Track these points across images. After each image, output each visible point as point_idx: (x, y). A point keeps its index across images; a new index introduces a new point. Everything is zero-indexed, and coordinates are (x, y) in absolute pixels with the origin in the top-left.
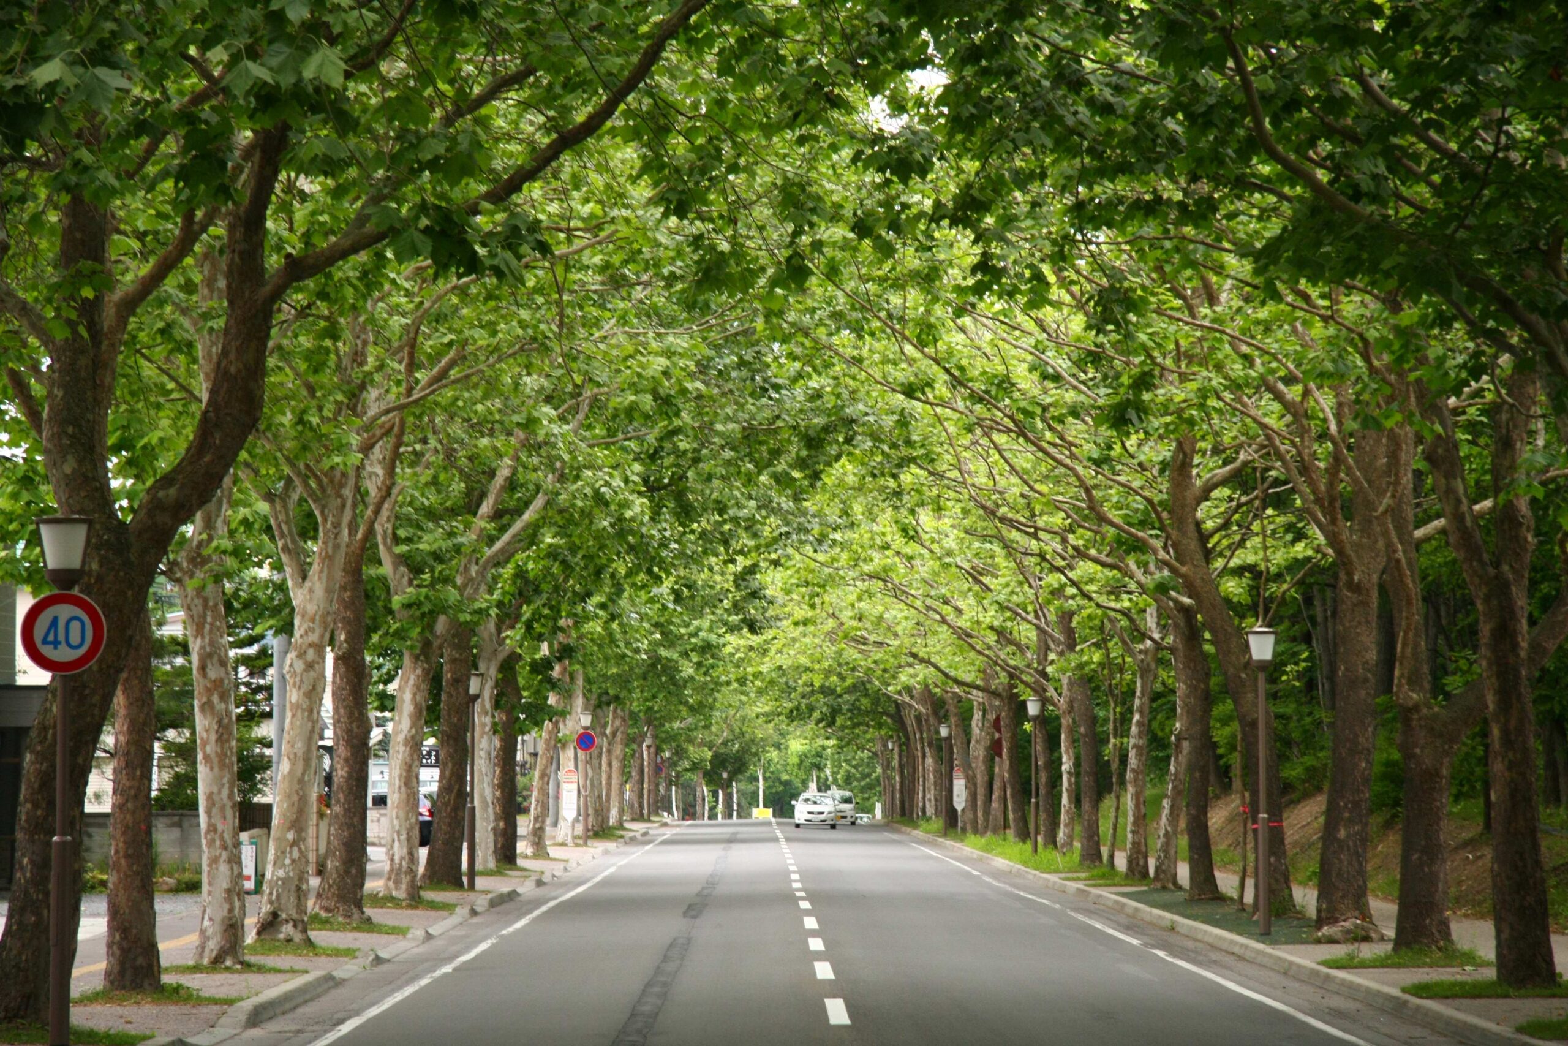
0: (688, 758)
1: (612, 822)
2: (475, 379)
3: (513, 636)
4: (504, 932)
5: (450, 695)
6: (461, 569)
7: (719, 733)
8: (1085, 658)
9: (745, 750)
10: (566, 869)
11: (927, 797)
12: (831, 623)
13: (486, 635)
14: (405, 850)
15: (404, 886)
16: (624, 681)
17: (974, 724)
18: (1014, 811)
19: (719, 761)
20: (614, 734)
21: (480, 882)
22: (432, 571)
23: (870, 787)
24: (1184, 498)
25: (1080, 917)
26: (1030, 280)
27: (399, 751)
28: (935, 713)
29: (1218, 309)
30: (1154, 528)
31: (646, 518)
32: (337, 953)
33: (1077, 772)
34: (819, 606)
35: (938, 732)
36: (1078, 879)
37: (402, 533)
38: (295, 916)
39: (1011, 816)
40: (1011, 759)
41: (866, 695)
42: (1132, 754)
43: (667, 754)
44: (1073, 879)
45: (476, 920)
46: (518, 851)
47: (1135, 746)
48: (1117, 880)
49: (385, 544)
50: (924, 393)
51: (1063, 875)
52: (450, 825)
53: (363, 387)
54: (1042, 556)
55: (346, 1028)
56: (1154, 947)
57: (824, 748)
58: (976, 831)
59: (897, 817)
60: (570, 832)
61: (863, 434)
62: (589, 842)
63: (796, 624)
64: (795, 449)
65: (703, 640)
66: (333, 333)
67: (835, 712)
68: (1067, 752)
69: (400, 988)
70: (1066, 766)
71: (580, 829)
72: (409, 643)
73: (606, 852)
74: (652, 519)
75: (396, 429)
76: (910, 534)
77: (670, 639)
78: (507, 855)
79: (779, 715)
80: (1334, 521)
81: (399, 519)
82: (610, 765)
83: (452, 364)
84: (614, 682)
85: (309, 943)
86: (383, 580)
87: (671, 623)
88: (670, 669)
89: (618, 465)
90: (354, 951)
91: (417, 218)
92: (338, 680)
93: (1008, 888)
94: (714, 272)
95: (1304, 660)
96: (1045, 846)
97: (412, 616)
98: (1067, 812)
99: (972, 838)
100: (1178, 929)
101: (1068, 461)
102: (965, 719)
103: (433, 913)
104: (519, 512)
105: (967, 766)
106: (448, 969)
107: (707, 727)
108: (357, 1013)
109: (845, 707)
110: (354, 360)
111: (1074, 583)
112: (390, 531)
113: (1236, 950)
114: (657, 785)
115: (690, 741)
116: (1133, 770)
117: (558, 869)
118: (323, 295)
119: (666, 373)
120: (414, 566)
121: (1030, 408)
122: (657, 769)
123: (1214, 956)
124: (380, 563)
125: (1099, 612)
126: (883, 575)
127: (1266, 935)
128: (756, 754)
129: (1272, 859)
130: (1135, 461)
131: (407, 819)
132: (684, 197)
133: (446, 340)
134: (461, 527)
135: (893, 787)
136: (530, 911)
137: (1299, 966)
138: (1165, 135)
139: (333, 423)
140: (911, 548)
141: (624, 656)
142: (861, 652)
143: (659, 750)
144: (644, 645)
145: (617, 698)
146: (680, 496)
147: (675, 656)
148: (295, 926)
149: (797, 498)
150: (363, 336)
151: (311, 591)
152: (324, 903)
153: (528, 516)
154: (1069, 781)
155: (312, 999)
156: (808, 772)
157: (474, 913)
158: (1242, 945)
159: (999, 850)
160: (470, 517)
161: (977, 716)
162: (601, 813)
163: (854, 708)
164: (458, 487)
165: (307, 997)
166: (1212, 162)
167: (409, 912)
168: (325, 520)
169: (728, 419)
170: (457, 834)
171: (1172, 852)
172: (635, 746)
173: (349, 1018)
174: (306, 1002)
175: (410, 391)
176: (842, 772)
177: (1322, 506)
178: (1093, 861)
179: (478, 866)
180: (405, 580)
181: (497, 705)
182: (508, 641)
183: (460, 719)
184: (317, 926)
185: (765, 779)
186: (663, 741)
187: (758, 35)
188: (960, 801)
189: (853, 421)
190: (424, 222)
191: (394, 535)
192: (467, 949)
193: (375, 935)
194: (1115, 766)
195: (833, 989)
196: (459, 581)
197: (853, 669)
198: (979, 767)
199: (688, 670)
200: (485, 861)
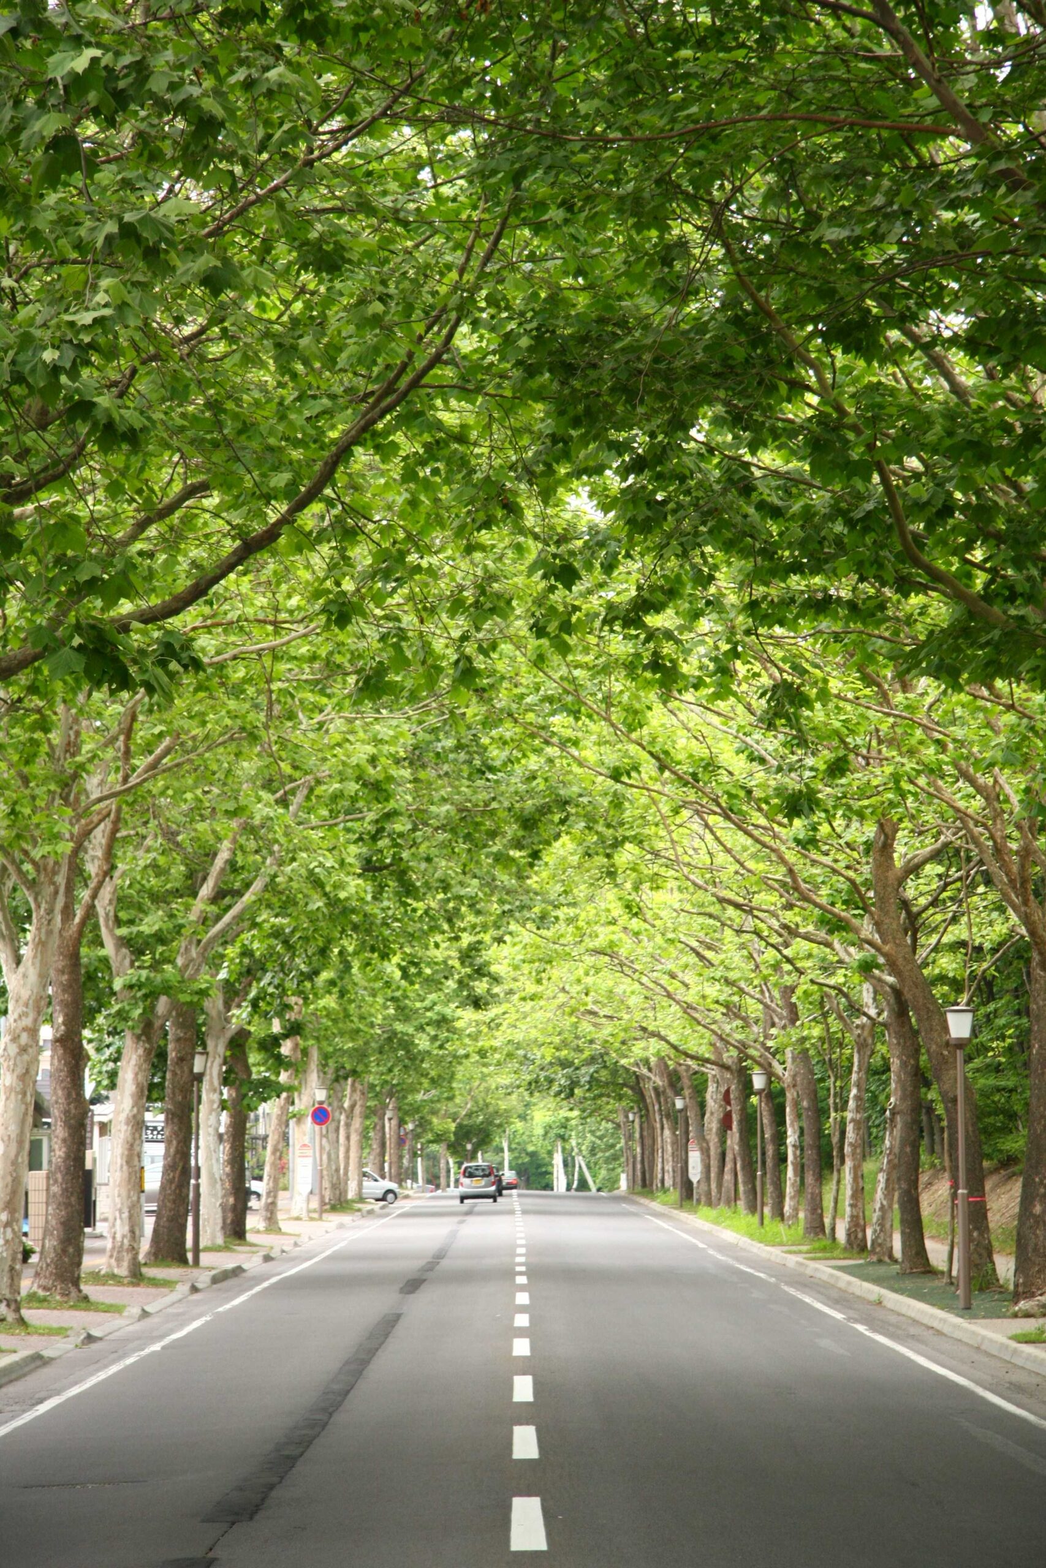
0: (432, 1130)
1: (351, 1195)
2: (187, 767)
3: (240, 1015)
4: (221, 1309)
5: (174, 1074)
6: (182, 950)
7: (462, 1104)
8: (805, 1033)
9: (489, 1122)
10: (296, 1244)
11: (665, 1167)
12: (562, 998)
13: (214, 1013)
14: (127, 1228)
15: (125, 1264)
16: (361, 1055)
17: (708, 1096)
18: (745, 1183)
19: (464, 1133)
20: (353, 1107)
21: (205, 1258)
22: (153, 953)
23: (615, 1158)
24: (886, 878)
25: (792, 1291)
26: (715, 673)
27: (121, 1132)
28: (672, 1085)
29: (911, 696)
30: (857, 908)
31: (369, 898)
32: (51, 1332)
33: (800, 1147)
34: (544, 982)
35: (674, 1105)
36: (800, 1252)
37: (123, 915)
38: (8, 1296)
39: (741, 1188)
40: (741, 1132)
41: (605, 1067)
42: (850, 1128)
43: (410, 1126)
44: (795, 1252)
45: (196, 1297)
46: (248, 1227)
47: (853, 1120)
48: (836, 1253)
49: (107, 926)
50: (629, 777)
51: (785, 1248)
52: (174, 1202)
53: (75, 776)
54: (757, 933)
55: (42, 1408)
56: (856, 1321)
57: (567, 1119)
58: (709, 1203)
59: (638, 1188)
60: (304, 1206)
61: (577, 814)
62: (325, 1216)
63: (524, 999)
64: (512, 830)
65: (438, 1013)
66: (44, 726)
67: (574, 1084)
68: (792, 1125)
69: (106, 1366)
70: (791, 1138)
71: (315, 1204)
72: (130, 1023)
73: (341, 1226)
74: (374, 898)
75: (112, 815)
76: (633, 910)
77: (404, 1013)
78: (236, 1231)
79: (518, 1087)
80: (1026, 902)
81: (121, 901)
82: (348, 1138)
83: (167, 751)
84: (350, 1056)
85: (22, 1321)
86: (105, 960)
87: (406, 997)
88: (407, 1044)
89: (334, 848)
90: (66, 1330)
91: (72, 637)
92: (56, 1062)
93: (731, 1262)
94: (373, 681)
95: (1010, 1037)
96: (773, 1217)
97: (134, 997)
98: (793, 1185)
99: (704, 1210)
100: (885, 1303)
101: (772, 843)
102: (699, 1091)
103: (152, 1290)
104: (239, 894)
105: (702, 1138)
106: (157, 1347)
107: (450, 1099)
108: (58, 1393)
109: (583, 1080)
110: (67, 751)
111: (789, 960)
112: (112, 914)
113: (935, 1324)
114: (401, 1157)
115: (434, 1112)
116: (851, 1144)
117: (286, 1243)
118: (33, 689)
119: (373, 760)
120: (136, 947)
121: (734, 791)
122: (401, 1141)
123: (913, 1330)
124: (102, 945)
125: (815, 987)
126: (609, 951)
127: (967, 1310)
128: (500, 1126)
129: (975, 1234)
130: (842, 842)
131: (129, 1197)
132: (344, 609)
133: (156, 731)
134: (182, 908)
135: (634, 1157)
136: (251, 1288)
137: (991, 1341)
138: (831, 537)
139: (46, 812)
140: (635, 924)
141: (358, 1031)
142: (595, 1025)
143: (401, 1123)
144: (379, 1019)
145: (354, 1072)
146: (402, 876)
147: (411, 1030)
148: (8, 1306)
149: (521, 877)
150: (75, 727)
151: (25, 976)
152: (43, 1282)
153: (248, 897)
154: (794, 1154)
155: (17, 1379)
156: (553, 1144)
157: (194, 1289)
158: (941, 1320)
159: (728, 1222)
160: (190, 900)
161: (711, 1088)
162: (338, 1187)
163: (593, 1081)
164: (179, 870)
165: (13, 1376)
166: (872, 565)
167: (131, 1289)
168: (39, 907)
169: (444, 800)
170: (182, 1210)
171: (888, 1226)
172: (376, 1119)
173: (49, 1397)
174: (11, 1381)
175: (126, 779)
176: (587, 1143)
177: (1014, 888)
178: (817, 1234)
179: (202, 1244)
180: (127, 962)
181: (225, 1081)
182: (234, 1020)
183: (185, 1097)
184: (35, 1305)
185: (511, 1150)
186: (406, 1113)
187: (444, 441)
188: (695, 1173)
189: (567, 803)
190: (77, 641)
191: (116, 917)
192: (182, 1326)
193: (91, 1313)
194: (835, 1140)
195: (524, 1366)
196: (180, 961)
197: (591, 1042)
198: (713, 1139)
199: (422, 1042)
200: (214, 1237)
